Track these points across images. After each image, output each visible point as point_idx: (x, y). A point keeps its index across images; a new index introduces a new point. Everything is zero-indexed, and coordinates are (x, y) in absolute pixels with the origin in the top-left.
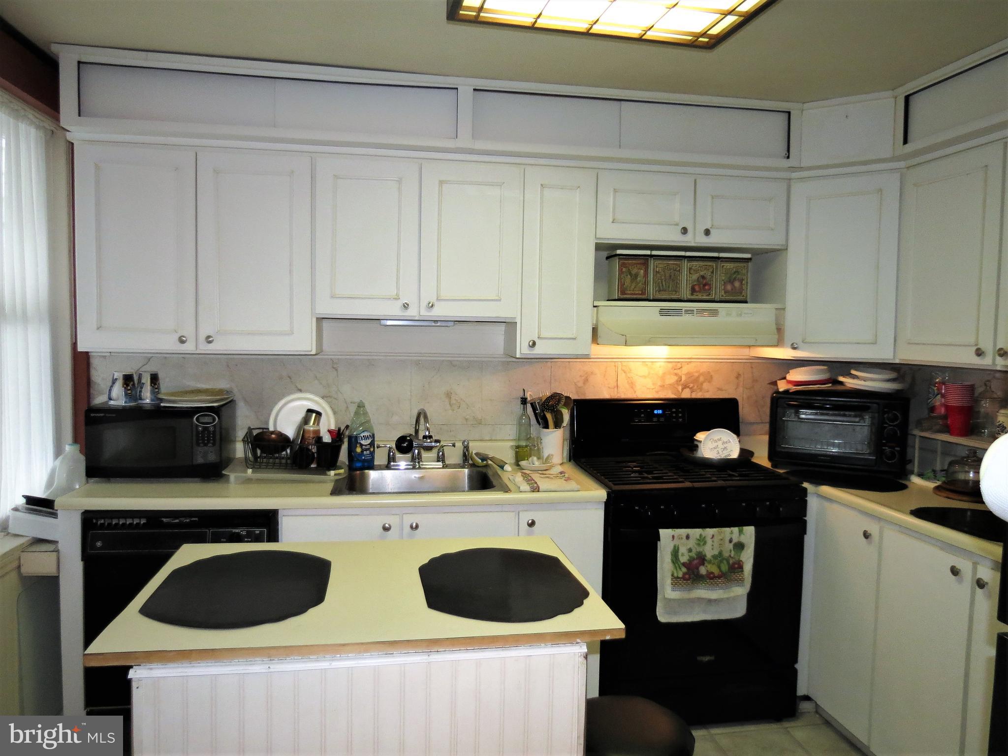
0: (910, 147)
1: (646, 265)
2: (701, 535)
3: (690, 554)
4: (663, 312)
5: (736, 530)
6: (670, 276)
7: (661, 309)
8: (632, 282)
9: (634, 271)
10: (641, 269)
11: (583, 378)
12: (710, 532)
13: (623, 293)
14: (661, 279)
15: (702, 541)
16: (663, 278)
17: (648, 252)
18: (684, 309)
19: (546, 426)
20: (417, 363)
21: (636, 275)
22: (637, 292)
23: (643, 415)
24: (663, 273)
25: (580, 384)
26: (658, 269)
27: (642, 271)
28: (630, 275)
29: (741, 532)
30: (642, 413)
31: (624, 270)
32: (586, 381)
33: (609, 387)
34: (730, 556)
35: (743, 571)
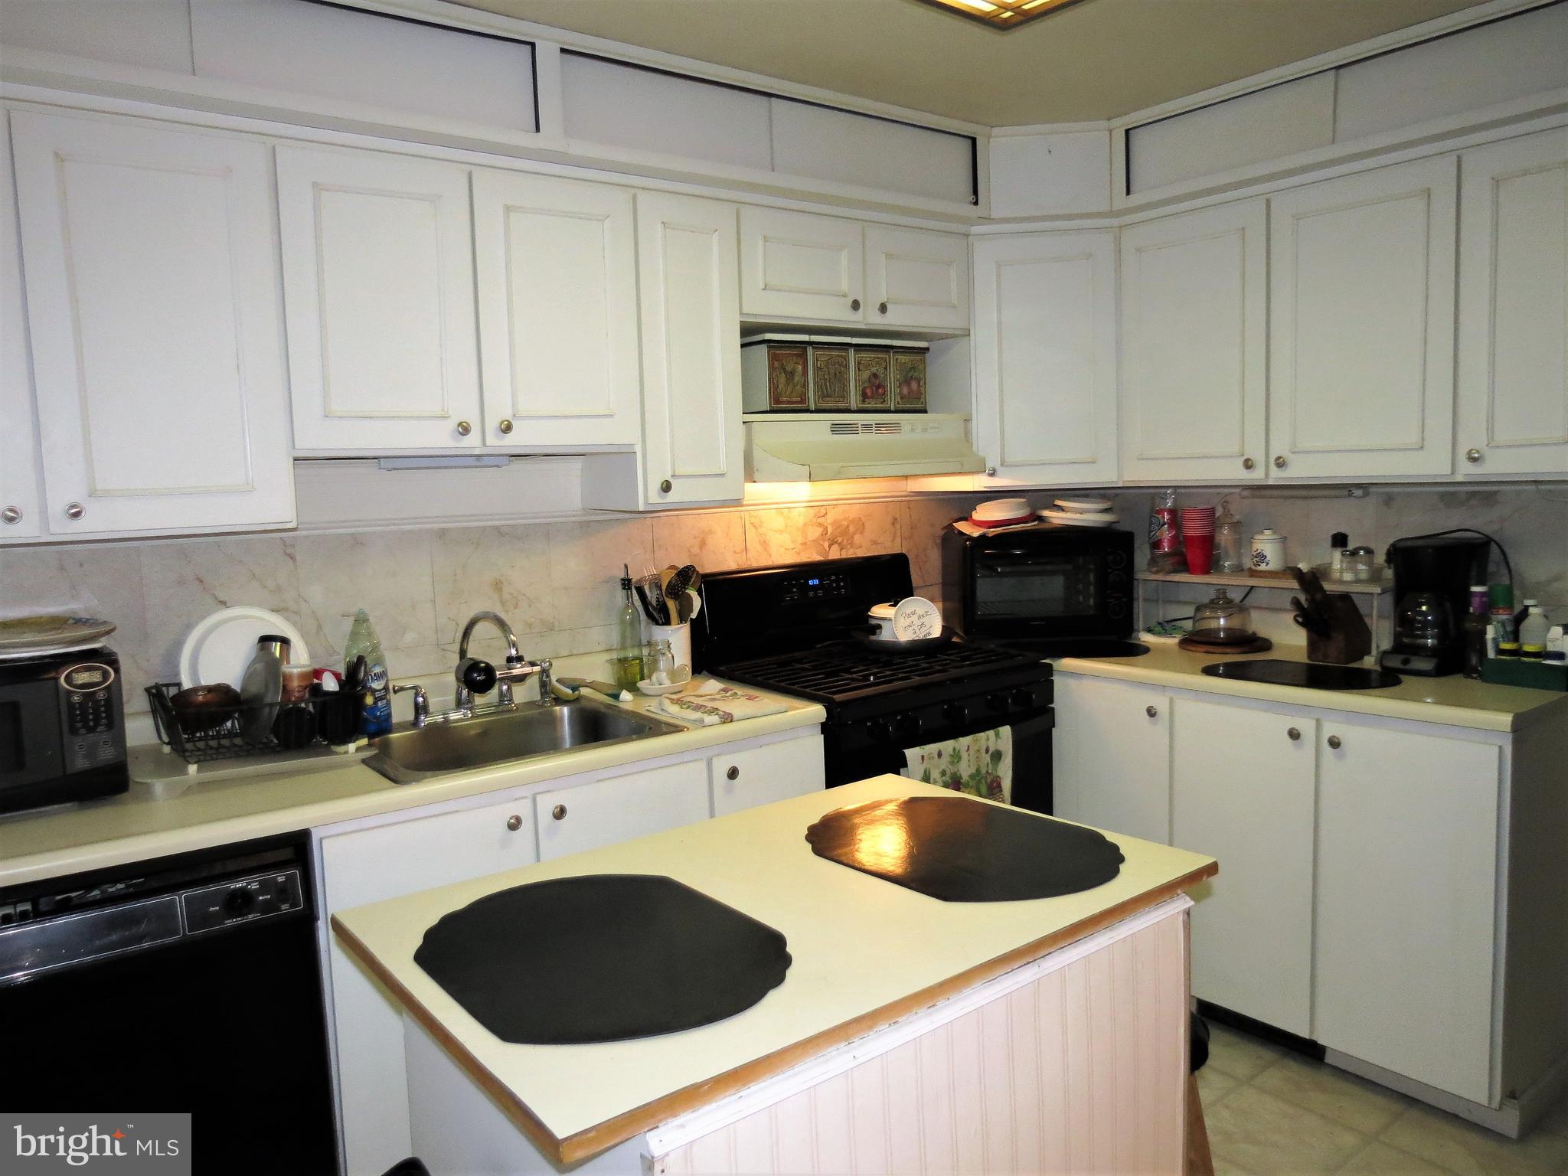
0: (1135, 199)
1: (803, 356)
2: (954, 749)
3: (944, 778)
4: (837, 428)
5: (991, 733)
6: (836, 374)
7: (833, 425)
8: (787, 384)
9: (789, 368)
10: (799, 364)
11: (699, 539)
12: (965, 741)
13: (777, 401)
14: (824, 379)
15: (956, 756)
16: (826, 377)
17: (805, 338)
18: (860, 423)
19: (667, 622)
20: (442, 534)
21: (792, 373)
22: (795, 400)
23: (795, 590)
24: (825, 369)
25: (696, 550)
26: (819, 363)
27: (800, 367)
28: (785, 373)
29: (997, 735)
30: (794, 586)
31: (776, 363)
32: (703, 544)
33: (735, 552)
34: (987, 772)
35: (1001, 791)
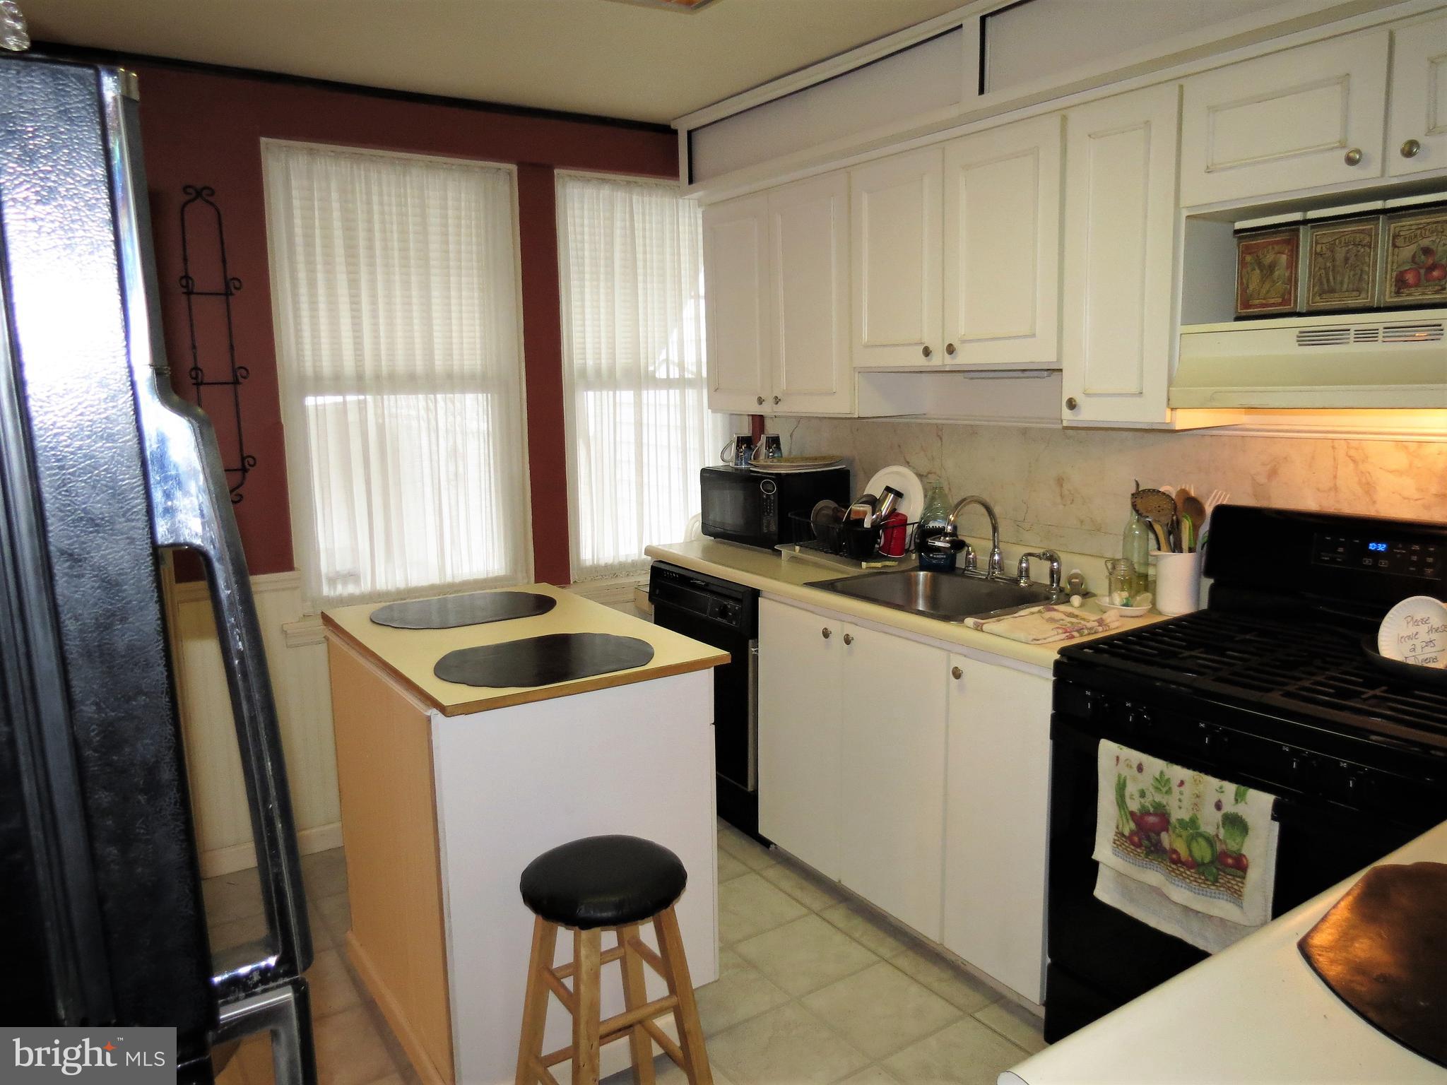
1: (1293, 244)
2: (1162, 773)
4: (1306, 338)
5: (1230, 788)
6: (1347, 259)
7: (1301, 332)
8: (1263, 282)
9: (1269, 259)
10: (1283, 253)
11: (1269, 467)
12: (1178, 772)
13: (1246, 305)
14: (1325, 269)
15: (1162, 783)
16: (1329, 264)
17: (1297, 216)
18: (1353, 328)
21: (1272, 267)
22: (1272, 301)
23: (1341, 550)
24: (1329, 254)
26: (1319, 247)
27: (1284, 258)
28: (1259, 268)
29: (1239, 798)
30: (1342, 544)
31: (1248, 258)
32: (1273, 473)
33: (1318, 490)
34: (1217, 836)
35: (1244, 878)
